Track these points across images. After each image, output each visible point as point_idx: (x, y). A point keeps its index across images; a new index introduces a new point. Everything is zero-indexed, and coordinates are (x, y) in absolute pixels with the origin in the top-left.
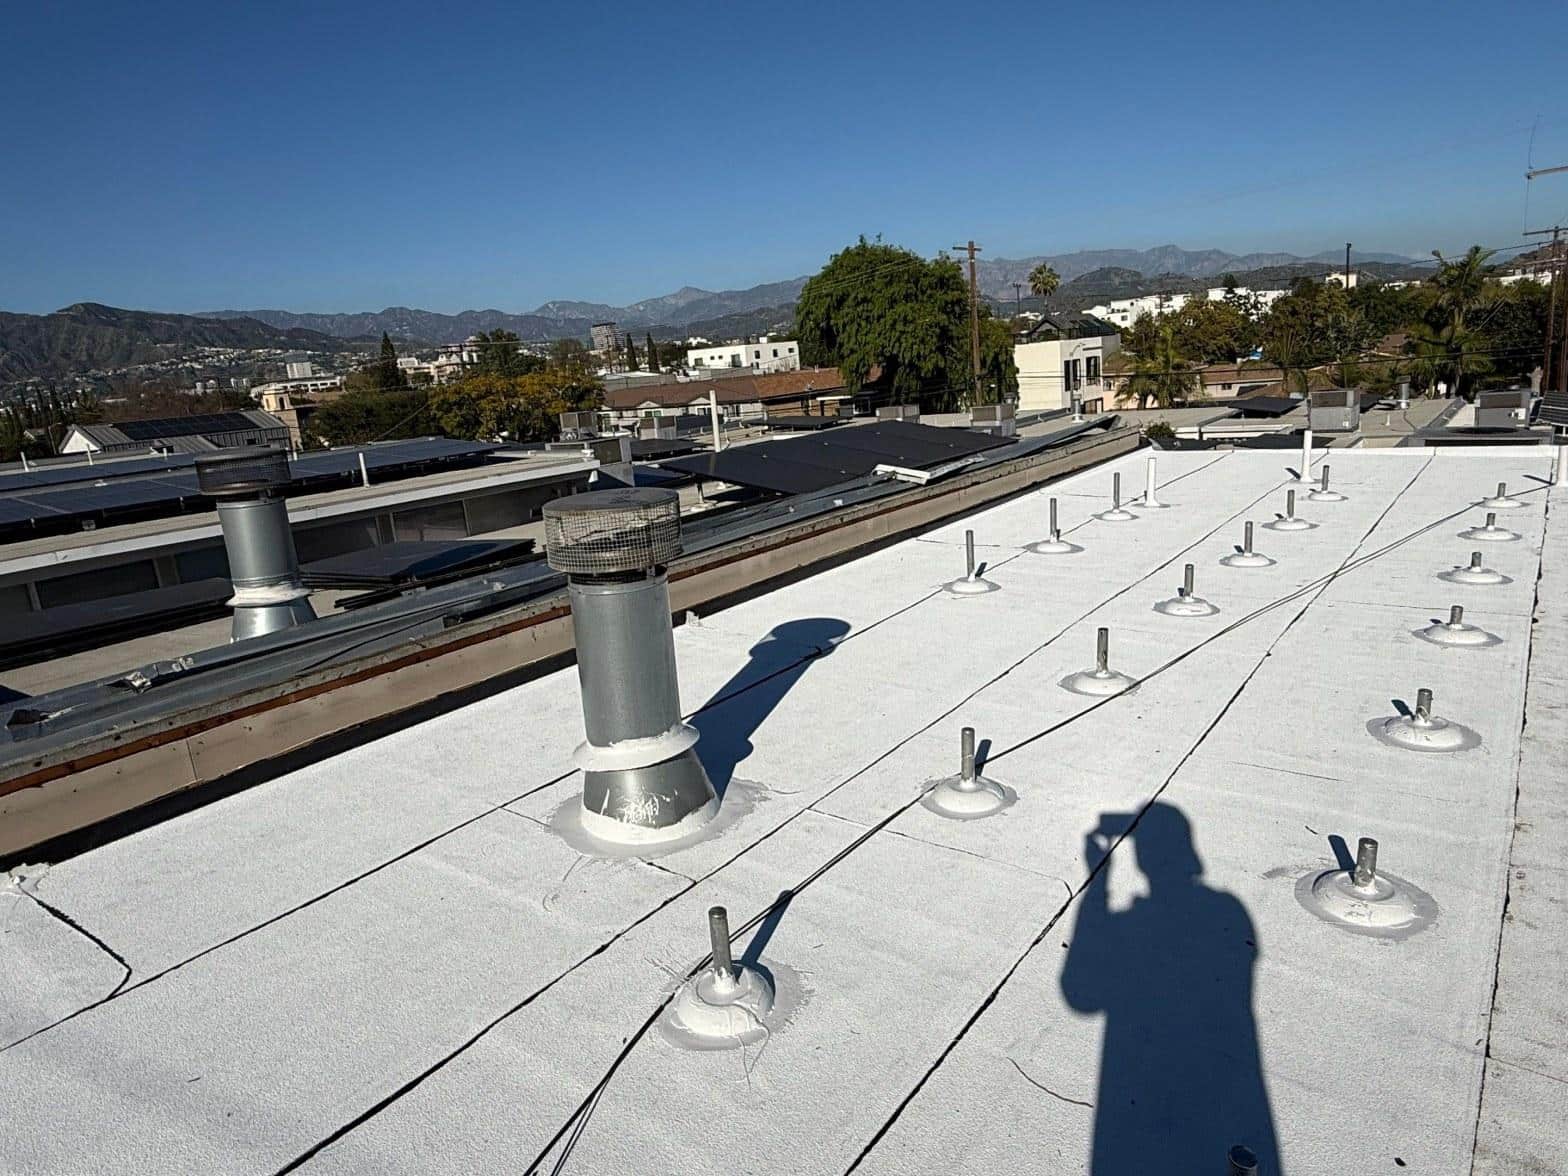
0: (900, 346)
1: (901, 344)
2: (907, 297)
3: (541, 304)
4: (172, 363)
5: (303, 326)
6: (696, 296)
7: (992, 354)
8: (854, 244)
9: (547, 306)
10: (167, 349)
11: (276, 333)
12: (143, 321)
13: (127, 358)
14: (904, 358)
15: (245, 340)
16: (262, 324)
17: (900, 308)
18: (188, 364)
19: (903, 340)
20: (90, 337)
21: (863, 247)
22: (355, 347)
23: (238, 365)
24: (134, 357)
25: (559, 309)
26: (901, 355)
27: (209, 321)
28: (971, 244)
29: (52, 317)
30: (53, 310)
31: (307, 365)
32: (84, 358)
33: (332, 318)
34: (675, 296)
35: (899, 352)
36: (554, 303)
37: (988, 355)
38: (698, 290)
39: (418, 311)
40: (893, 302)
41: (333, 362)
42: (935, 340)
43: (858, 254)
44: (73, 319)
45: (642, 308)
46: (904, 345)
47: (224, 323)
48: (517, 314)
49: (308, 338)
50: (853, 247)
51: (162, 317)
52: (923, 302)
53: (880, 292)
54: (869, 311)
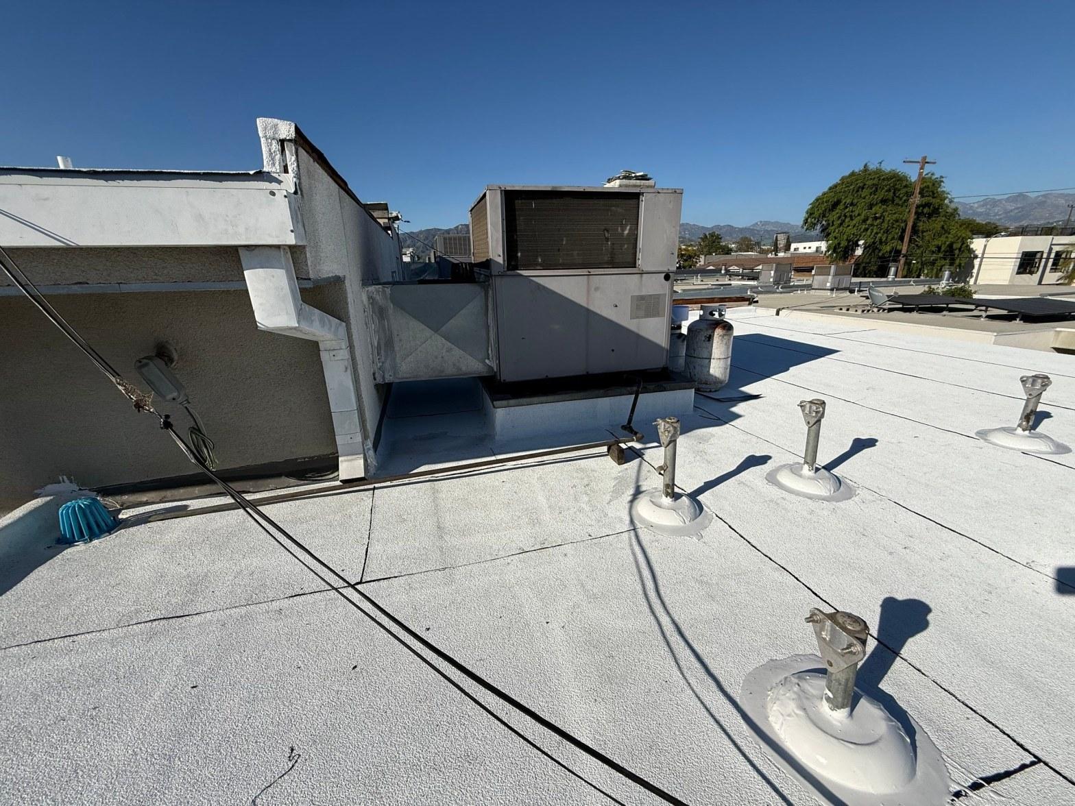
3: (754, 222)
8: (858, 168)
9: (757, 224)
21: (866, 170)
25: (762, 225)
28: (925, 158)
36: (761, 222)
39: (694, 225)
40: (871, 206)
48: (740, 227)
52: (898, 204)
53: (864, 198)
54: (852, 212)
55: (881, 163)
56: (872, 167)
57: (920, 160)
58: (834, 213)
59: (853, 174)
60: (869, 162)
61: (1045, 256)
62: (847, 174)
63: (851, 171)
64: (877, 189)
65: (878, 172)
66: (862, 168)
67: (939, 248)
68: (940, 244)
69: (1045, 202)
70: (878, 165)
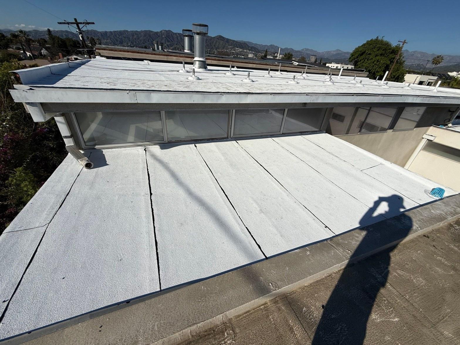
0: (372, 68)
1: (373, 67)
2: (381, 55)
3: (302, 49)
4: (230, 50)
5: (254, 46)
6: (339, 52)
7: (398, 75)
8: (374, 38)
10: (230, 47)
11: (249, 47)
12: (228, 40)
13: (223, 48)
14: (372, 71)
15: (243, 48)
16: (247, 45)
17: (377, 58)
18: (233, 51)
19: (374, 66)
20: (219, 43)
21: (377, 39)
22: (262, 52)
23: (241, 53)
24: (225, 48)
26: (372, 70)
27: (238, 42)
28: (405, 41)
29: (214, 37)
30: (214, 36)
31: (252, 55)
32: (217, 47)
33: (260, 45)
34: (334, 51)
35: (372, 69)
37: (397, 75)
38: (340, 51)
40: (376, 56)
41: (257, 55)
42: (384, 68)
43: (374, 41)
44: (217, 38)
45: (324, 53)
46: (374, 68)
47: (241, 43)
48: (296, 50)
49: (254, 49)
50: (374, 39)
51: (231, 40)
52: (385, 57)
53: (375, 52)
54: (369, 57)
55: (383, 37)
56: (380, 38)
57: (403, 41)
58: (362, 57)
59: (372, 40)
60: (379, 36)
61: (426, 83)
62: (369, 40)
63: (371, 39)
64: (380, 48)
65: (382, 41)
66: (376, 38)
67: (394, 76)
68: (395, 75)
69: (413, 55)
70: (382, 38)
